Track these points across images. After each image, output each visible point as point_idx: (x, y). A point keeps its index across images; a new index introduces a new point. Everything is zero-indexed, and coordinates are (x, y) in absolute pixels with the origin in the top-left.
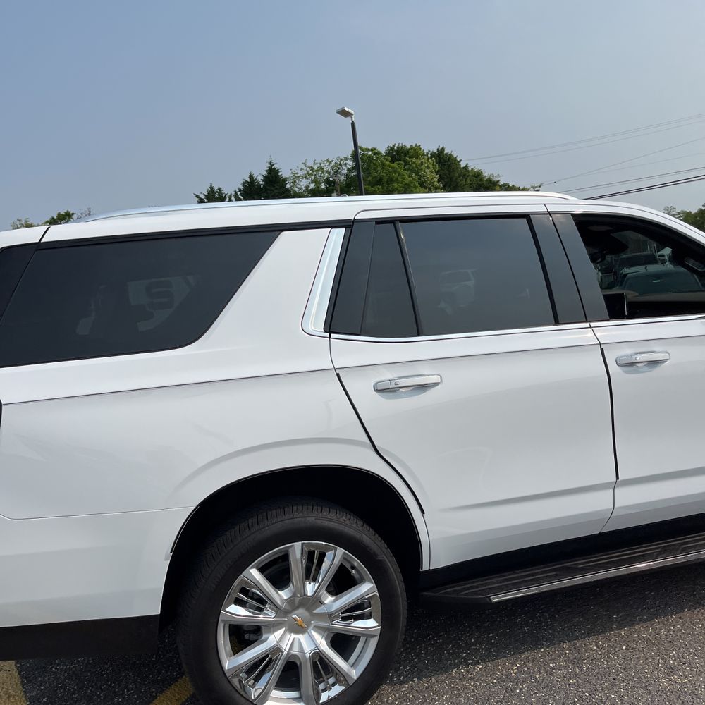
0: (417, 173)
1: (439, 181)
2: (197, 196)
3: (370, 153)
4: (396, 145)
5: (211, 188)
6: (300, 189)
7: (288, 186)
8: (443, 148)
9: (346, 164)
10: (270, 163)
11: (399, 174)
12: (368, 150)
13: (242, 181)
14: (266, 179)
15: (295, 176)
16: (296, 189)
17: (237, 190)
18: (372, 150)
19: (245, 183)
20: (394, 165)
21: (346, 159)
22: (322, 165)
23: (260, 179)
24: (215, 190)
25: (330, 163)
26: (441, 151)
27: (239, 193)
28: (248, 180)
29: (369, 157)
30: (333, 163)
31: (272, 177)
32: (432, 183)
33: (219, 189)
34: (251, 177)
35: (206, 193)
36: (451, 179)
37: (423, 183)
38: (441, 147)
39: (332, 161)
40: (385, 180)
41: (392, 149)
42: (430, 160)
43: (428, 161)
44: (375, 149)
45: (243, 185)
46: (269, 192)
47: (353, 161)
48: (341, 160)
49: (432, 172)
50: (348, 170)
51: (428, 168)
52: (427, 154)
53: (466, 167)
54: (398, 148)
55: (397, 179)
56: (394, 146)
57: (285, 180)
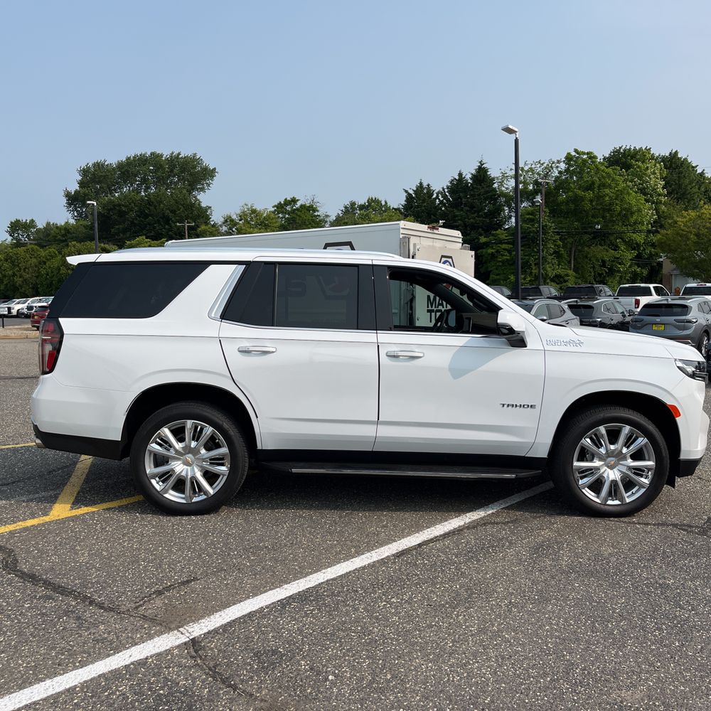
0: (640, 178)
1: (663, 188)
2: (406, 191)
3: (585, 157)
4: (623, 148)
5: (421, 184)
6: (507, 189)
7: (496, 185)
8: (676, 152)
9: (557, 167)
10: (480, 162)
11: (613, 180)
12: (584, 153)
13: (451, 179)
14: (474, 177)
15: (504, 176)
16: (503, 189)
17: (445, 187)
18: (588, 153)
19: (452, 181)
20: (610, 170)
21: (559, 162)
22: (533, 166)
23: (468, 177)
24: (424, 186)
25: (542, 164)
26: (674, 156)
27: (446, 190)
28: (457, 178)
29: (584, 161)
30: (545, 165)
31: (480, 176)
32: (654, 190)
33: (428, 185)
34: (460, 175)
35: (415, 189)
36: (680, 186)
37: (644, 188)
38: (674, 151)
39: (544, 163)
40: (596, 185)
41: (618, 151)
42: (658, 165)
43: (655, 165)
44: (591, 153)
45: (451, 183)
46: (476, 190)
47: (566, 164)
48: (553, 163)
49: (658, 178)
50: (560, 172)
51: (654, 173)
52: (657, 157)
53: (702, 174)
54: (625, 150)
55: (610, 185)
56: (620, 148)
57: (493, 179)
